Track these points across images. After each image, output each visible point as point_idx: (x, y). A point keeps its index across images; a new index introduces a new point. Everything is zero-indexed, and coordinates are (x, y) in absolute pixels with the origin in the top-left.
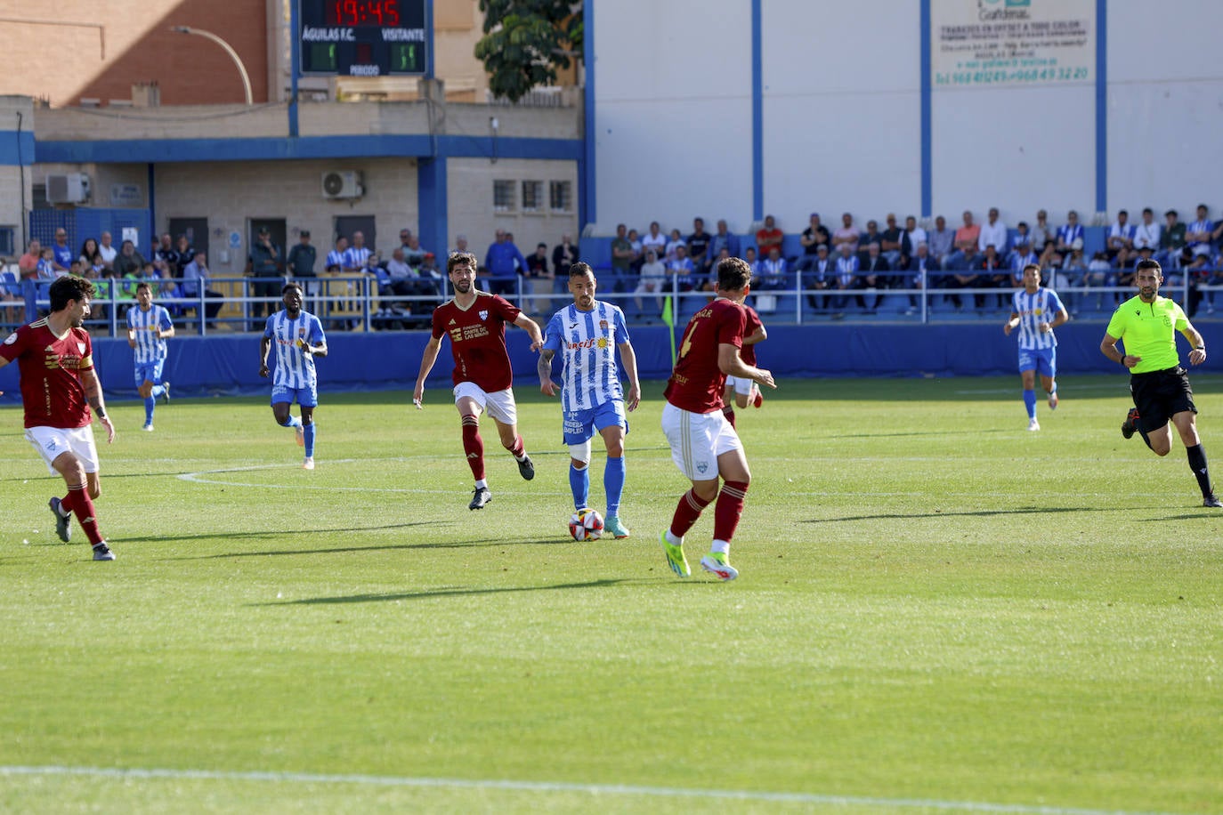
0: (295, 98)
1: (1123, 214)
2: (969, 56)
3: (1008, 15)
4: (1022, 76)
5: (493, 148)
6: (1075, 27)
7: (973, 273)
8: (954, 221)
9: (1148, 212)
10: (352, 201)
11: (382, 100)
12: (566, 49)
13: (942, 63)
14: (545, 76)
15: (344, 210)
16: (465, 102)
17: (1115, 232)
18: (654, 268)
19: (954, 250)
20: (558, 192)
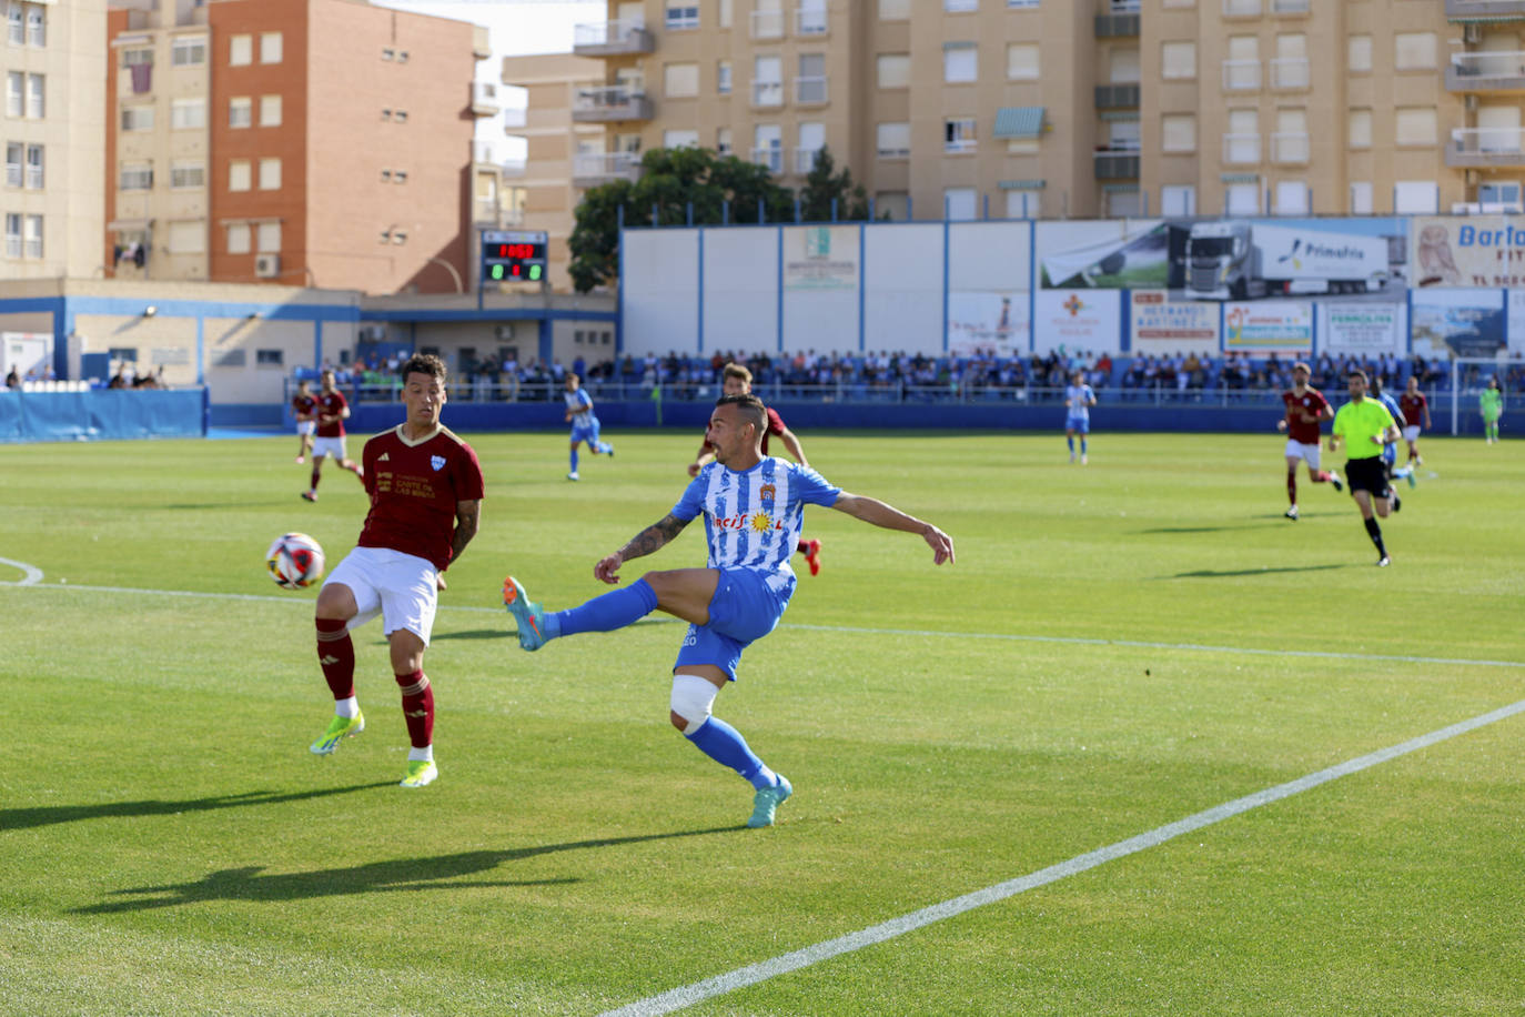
0: (482, 291)
1: (871, 354)
2: (800, 277)
3: (820, 258)
4: (825, 287)
5: (575, 316)
6: (849, 265)
7: (803, 379)
8: (793, 353)
9: (884, 352)
10: (508, 340)
11: (523, 293)
12: (610, 269)
13: (789, 280)
14: (601, 282)
15: (504, 344)
16: (562, 294)
17: (868, 362)
18: (650, 374)
19: (792, 367)
20: (606, 337)
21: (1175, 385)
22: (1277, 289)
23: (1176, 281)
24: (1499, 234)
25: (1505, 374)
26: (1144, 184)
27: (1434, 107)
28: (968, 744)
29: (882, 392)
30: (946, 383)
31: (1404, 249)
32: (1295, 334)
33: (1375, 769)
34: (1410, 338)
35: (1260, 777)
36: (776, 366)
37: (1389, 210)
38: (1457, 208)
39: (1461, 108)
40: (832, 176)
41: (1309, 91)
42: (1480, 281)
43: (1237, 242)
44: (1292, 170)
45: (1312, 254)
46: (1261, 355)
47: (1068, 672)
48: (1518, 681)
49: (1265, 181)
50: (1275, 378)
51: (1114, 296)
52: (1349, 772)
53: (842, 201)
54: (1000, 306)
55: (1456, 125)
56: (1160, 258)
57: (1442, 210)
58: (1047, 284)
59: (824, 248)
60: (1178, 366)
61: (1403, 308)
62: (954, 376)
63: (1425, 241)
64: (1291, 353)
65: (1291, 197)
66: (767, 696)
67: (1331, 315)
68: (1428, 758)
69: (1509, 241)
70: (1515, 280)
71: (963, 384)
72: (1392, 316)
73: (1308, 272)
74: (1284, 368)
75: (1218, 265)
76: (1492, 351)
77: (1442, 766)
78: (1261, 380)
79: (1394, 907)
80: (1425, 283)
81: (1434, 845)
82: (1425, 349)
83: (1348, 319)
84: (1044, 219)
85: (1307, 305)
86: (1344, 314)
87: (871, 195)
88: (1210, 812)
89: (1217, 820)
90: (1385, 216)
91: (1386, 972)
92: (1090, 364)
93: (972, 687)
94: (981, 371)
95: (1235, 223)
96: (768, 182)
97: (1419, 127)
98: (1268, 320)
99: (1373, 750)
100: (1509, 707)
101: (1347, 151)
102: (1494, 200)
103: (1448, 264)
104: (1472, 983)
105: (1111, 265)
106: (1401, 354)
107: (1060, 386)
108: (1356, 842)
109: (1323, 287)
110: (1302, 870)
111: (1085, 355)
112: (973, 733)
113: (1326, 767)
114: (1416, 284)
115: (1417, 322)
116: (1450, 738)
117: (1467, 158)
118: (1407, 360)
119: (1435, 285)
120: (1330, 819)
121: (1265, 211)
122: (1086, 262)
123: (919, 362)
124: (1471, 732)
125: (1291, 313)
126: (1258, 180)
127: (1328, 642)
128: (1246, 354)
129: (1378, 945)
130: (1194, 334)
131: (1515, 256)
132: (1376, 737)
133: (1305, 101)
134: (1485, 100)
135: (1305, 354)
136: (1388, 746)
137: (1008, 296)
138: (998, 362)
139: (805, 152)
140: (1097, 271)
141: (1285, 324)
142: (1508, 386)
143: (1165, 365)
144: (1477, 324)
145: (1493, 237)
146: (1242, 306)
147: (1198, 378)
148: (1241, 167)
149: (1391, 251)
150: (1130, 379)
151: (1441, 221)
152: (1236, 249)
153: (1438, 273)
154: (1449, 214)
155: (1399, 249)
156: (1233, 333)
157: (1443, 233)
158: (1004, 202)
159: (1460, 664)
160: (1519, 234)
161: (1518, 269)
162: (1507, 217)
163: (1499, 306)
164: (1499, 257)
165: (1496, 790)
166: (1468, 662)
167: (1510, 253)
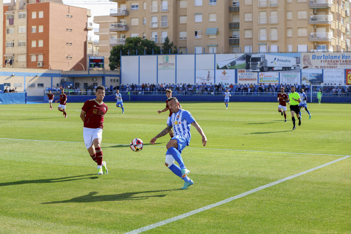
0: (89, 70)
1: (178, 84)
2: (162, 67)
3: (166, 62)
4: (167, 69)
5: (110, 76)
6: (173, 64)
7: (162, 90)
8: (160, 84)
9: (181, 84)
10: (95, 81)
11: (98, 70)
12: (118, 65)
13: (159, 67)
14: (116, 68)
15: (94, 82)
16: (107, 71)
17: (177, 86)
18: (128, 89)
19: (160, 87)
20: (117, 80)
21: (248, 91)
22: (271, 69)
23: (248, 67)
24: (321, 57)
25: (322, 89)
26: (240, 46)
27: (307, 28)
28: (201, 173)
29: (181, 93)
30: (195, 91)
31: (300, 60)
32: (275, 79)
33: (294, 179)
34: (301, 80)
35: (268, 181)
36: (156, 87)
37: (296, 51)
38: (312, 51)
39: (312, 28)
40: (169, 44)
41: (278, 24)
42: (317, 67)
43: (262, 58)
44: (274, 42)
45: (279, 61)
46: (267, 84)
47: (224, 157)
48: (326, 158)
49: (268, 44)
50: (270, 90)
51: (234, 70)
52: (288, 179)
53: (171, 49)
54: (208, 73)
55: (312, 32)
56: (244, 62)
57: (308, 51)
58: (218, 68)
59: (167, 60)
60: (248, 87)
61: (299, 73)
62: (197, 89)
63: (304, 58)
64: (274, 84)
65: (274, 48)
66: (155, 163)
67: (283, 75)
68: (306, 176)
69: (324, 58)
70: (325, 67)
71: (199, 91)
72: (297, 75)
73: (278, 65)
74: (272, 87)
75: (257, 64)
76: (320, 83)
77: (309, 178)
78: (267, 90)
79: (298, 210)
80: (304, 68)
81: (308, 196)
82: (304, 83)
83: (287, 76)
84: (217, 53)
85: (278, 73)
86: (286, 75)
87: (178, 48)
88: (257, 189)
89: (258, 190)
90: (295, 52)
91: (297, 225)
92: (228, 86)
93: (202, 160)
94: (203, 88)
95: (261, 54)
96: (154, 45)
97: (303, 32)
98: (269, 76)
99: (293, 174)
100: (324, 164)
101: (287, 38)
102: (320, 49)
103: (310, 63)
104: (317, 228)
105: (233, 64)
106: (299, 84)
107: (221, 91)
108: (290, 195)
109: (281, 69)
110: (277, 202)
111: (227, 84)
112: (202, 171)
113: (283, 178)
114: (303, 68)
115: (302, 77)
116: (311, 172)
117: (314, 39)
118: (300, 85)
119: (306, 68)
120: (284, 190)
121: (268, 52)
122: (227, 63)
123: (189, 86)
124: (316, 170)
125: (274, 75)
126: (266, 44)
127: (283, 150)
128: (264, 84)
129: (295, 219)
130: (252, 79)
131: (325, 62)
132: (294, 171)
133: (277, 26)
134: (318, 26)
135: (277, 84)
136: (297, 173)
137: (209, 71)
138: (207, 86)
139: (163, 38)
140: (230, 65)
141: (272, 77)
142: (323, 91)
143: (245, 87)
144: (316, 77)
145: (320, 57)
146: (263, 73)
147: (253, 89)
148: (263, 41)
149: (297, 61)
150: (237, 90)
151: (308, 54)
152: (261, 60)
153: (308, 65)
154: (310, 52)
155: (298, 60)
156: (260, 80)
157: (309, 56)
158: (208, 49)
159: (313, 155)
160: (326, 56)
161: (326, 64)
162: (323, 53)
163: (321, 73)
164: (321, 62)
165: (322, 183)
166: (315, 154)
167: (324, 61)
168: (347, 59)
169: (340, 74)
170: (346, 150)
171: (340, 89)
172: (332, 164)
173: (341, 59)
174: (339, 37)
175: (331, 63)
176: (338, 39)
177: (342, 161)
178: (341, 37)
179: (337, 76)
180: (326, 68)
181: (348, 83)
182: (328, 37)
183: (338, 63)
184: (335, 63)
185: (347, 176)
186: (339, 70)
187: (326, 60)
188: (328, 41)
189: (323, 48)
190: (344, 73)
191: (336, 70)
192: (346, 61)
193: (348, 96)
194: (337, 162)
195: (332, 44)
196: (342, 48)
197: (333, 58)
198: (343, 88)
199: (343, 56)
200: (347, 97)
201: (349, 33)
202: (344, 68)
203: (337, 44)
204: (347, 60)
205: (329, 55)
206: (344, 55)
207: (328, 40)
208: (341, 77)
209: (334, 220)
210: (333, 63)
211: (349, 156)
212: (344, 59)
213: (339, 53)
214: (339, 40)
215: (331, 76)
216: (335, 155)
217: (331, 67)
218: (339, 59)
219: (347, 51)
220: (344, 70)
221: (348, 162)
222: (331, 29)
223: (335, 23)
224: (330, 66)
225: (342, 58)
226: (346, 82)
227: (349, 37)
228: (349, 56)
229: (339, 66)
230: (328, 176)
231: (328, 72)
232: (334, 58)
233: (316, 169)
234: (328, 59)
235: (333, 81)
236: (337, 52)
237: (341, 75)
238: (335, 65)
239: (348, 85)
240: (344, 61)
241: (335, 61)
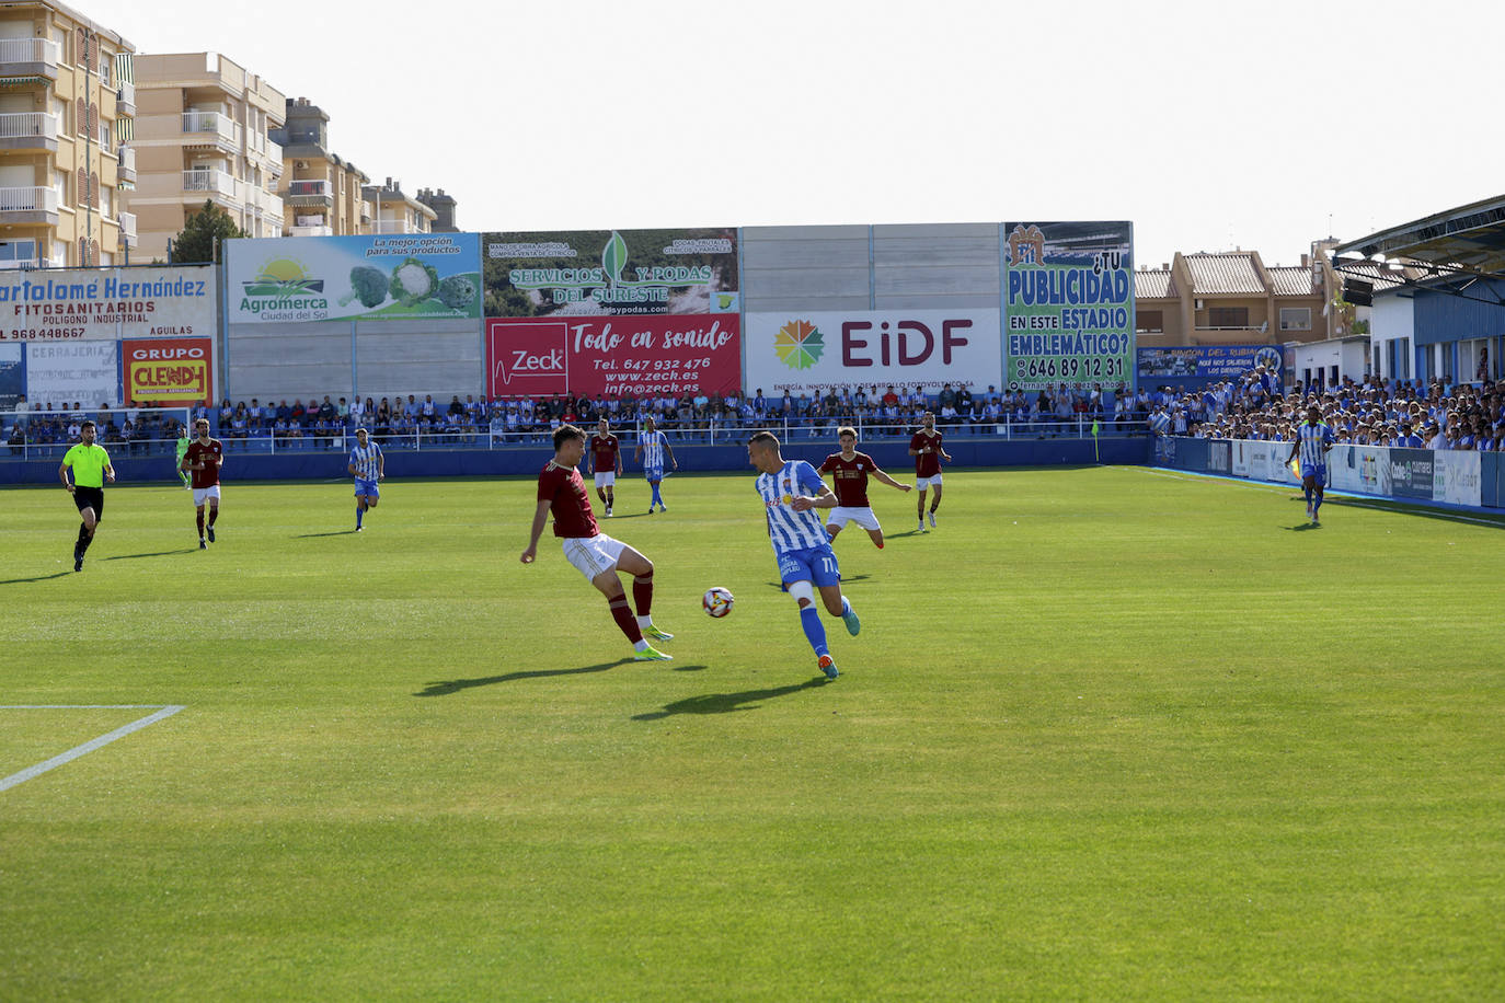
24: (16, 289)
48: (82, 722)
68: (9, 800)
69: (26, 298)
70: (32, 334)
76: (13, 403)
77: (23, 809)
81: (31, 886)
100: (77, 748)
102: (10, 257)
116: (28, 780)
124: (45, 775)
131: (32, 310)
145: (11, 291)
159: (23, 709)
160: (35, 288)
161: (35, 322)
162: (23, 272)
163: (18, 359)
164: (17, 312)
165: (80, 828)
166: (29, 707)
167: (28, 307)
168: (127, 296)
169: (95, 362)
170: (158, 683)
171: (102, 426)
172: (111, 746)
173: (101, 298)
174: (88, 204)
175: (59, 316)
176: (86, 212)
177: (148, 729)
178: (98, 208)
179: (84, 372)
180: (38, 338)
181: (135, 397)
182: (42, 205)
183: (88, 313)
184: (76, 314)
185: (181, 790)
186: (91, 345)
187: (37, 302)
188: (45, 221)
189: (25, 252)
190: (115, 358)
191: (79, 345)
192: (124, 304)
193: (134, 454)
194: (129, 734)
195: (59, 235)
196: (103, 251)
197: (64, 297)
198: (111, 423)
199: (111, 285)
200: (129, 457)
201: (132, 187)
202: (113, 337)
203: (82, 233)
204: (127, 301)
205: (50, 283)
206: (115, 280)
207: (45, 216)
208: (106, 371)
209: (164, 979)
210: (65, 314)
211: (178, 709)
212: (114, 296)
213: (93, 272)
214: (89, 217)
215: (60, 373)
216: (114, 707)
217: (58, 333)
218: (95, 297)
219: (124, 263)
220: (115, 346)
221: (177, 732)
222: (56, 169)
223: (74, 143)
224: (54, 327)
225: (107, 296)
226: (124, 392)
227: (132, 202)
228: (136, 286)
229: (92, 328)
230: (104, 796)
231: (46, 352)
232: (72, 297)
233: (46, 770)
234: (46, 301)
235: (70, 393)
236: (83, 267)
237: (106, 368)
238: (77, 326)
239: (137, 410)
240: (116, 307)
241: (76, 309)
